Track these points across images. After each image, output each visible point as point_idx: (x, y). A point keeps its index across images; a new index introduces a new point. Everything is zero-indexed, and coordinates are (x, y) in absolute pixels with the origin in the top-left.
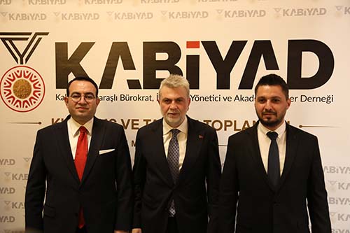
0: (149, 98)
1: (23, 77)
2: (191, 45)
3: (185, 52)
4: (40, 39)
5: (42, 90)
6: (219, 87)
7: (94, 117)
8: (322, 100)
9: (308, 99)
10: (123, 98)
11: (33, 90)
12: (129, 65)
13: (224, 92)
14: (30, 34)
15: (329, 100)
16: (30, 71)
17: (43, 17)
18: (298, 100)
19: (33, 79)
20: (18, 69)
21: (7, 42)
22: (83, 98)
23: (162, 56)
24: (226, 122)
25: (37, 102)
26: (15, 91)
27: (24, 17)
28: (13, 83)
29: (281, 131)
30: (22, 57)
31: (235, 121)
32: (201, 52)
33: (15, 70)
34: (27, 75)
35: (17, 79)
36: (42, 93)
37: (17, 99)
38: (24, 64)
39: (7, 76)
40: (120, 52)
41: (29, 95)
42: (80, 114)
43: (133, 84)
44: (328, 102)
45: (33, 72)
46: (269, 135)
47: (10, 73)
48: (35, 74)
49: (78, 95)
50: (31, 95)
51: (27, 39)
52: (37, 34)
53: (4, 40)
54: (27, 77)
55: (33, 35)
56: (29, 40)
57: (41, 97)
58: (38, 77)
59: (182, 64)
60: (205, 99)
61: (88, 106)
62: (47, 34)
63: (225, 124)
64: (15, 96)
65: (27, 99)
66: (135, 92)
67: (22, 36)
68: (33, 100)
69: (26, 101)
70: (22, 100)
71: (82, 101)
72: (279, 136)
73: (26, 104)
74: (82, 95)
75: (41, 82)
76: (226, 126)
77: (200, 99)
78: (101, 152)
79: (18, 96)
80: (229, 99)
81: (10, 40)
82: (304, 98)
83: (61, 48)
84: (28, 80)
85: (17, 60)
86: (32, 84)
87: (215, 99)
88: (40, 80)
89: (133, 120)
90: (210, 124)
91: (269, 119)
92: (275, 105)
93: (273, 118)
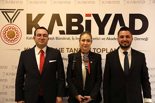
0: (68, 39)
1: (11, 29)
4: (20, 12)
5: (20, 35)
6: (100, 34)
7: (47, 46)
8: (143, 39)
9: (137, 39)
10: (57, 38)
11: (16, 35)
13: (102, 36)
14: (15, 10)
15: (146, 39)
16: (15, 26)
17: (21, 2)
18: (134, 39)
19: (16, 30)
20: (9, 25)
22: (42, 36)
24: (103, 49)
25: (18, 41)
26: (8, 35)
28: (7, 32)
29: (129, 51)
30: (11, 20)
31: (107, 49)
33: (8, 26)
34: (13, 28)
35: (9, 30)
36: (20, 36)
37: (8, 39)
38: (12, 23)
39: (4, 28)
40: (56, 18)
41: (14, 37)
44: (146, 40)
45: (16, 27)
46: (124, 53)
47: (5, 27)
48: (17, 28)
49: (40, 35)
50: (15, 37)
51: (14, 12)
52: (18, 10)
53: (3, 12)
54: (13, 29)
55: (16, 10)
56: (15, 13)
57: (19, 38)
58: (18, 29)
60: (94, 39)
61: (44, 40)
62: (23, 10)
63: (102, 50)
64: (7, 38)
65: (13, 39)
66: (62, 36)
67: (11, 11)
68: (16, 40)
69: (13, 40)
70: (11, 39)
71: (42, 38)
72: (128, 53)
73: (13, 41)
74: (42, 35)
75: (20, 32)
76: (103, 51)
78: (50, 61)
79: (9, 38)
80: (104, 39)
81: (6, 12)
82: (136, 39)
83: (29, 16)
84: (14, 30)
85: (9, 21)
86: (16, 32)
87: (98, 39)
88: (19, 30)
89: (61, 48)
90: (96, 50)
91: (125, 45)
92: (128, 39)
93: (127, 45)
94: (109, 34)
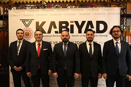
1: (27, 31)
2: (72, 22)
3: (70, 24)
7: (42, 40)
10: (54, 36)
12: (55, 27)
13: (80, 34)
14: (29, 20)
16: (29, 29)
17: (33, 15)
18: (99, 36)
19: (30, 31)
21: (23, 22)
23: (64, 25)
24: (81, 42)
26: (25, 34)
27: (28, 15)
29: (92, 43)
30: (27, 25)
31: (83, 42)
32: (74, 24)
35: (26, 31)
40: (53, 24)
41: (29, 35)
42: (38, 40)
43: (56, 32)
44: (106, 36)
46: (89, 44)
49: (38, 35)
51: (28, 21)
52: (31, 20)
57: (32, 36)
59: (69, 27)
60: (75, 36)
62: (34, 19)
66: (57, 34)
68: (30, 37)
70: (27, 37)
71: (39, 36)
72: (92, 45)
77: (74, 36)
78: (44, 50)
80: (81, 36)
81: (24, 21)
82: (100, 36)
83: (37, 23)
85: (26, 26)
86: (30, 33)
87: (78, 36)
89: (56, 42)
90: (77, 42)
91: (90, 39)
92: (92, 36)
93: (91, 39)
94: (84, 33)
